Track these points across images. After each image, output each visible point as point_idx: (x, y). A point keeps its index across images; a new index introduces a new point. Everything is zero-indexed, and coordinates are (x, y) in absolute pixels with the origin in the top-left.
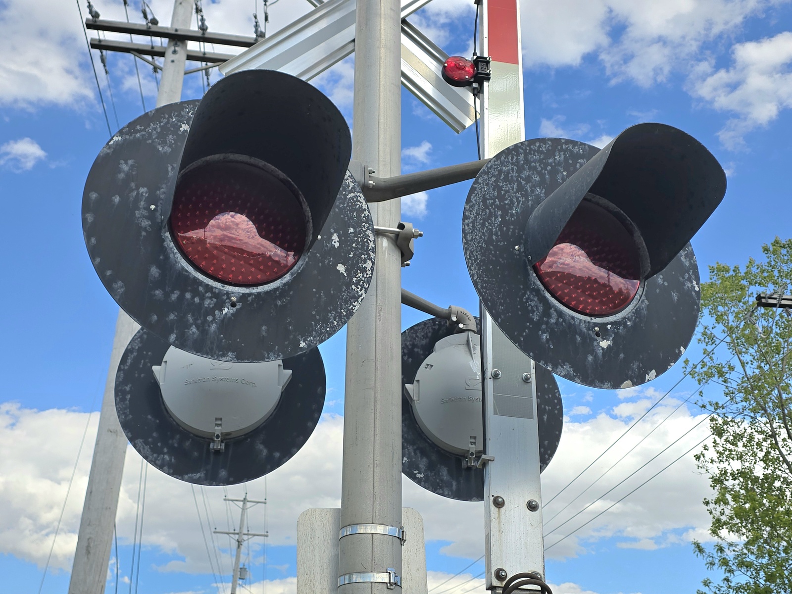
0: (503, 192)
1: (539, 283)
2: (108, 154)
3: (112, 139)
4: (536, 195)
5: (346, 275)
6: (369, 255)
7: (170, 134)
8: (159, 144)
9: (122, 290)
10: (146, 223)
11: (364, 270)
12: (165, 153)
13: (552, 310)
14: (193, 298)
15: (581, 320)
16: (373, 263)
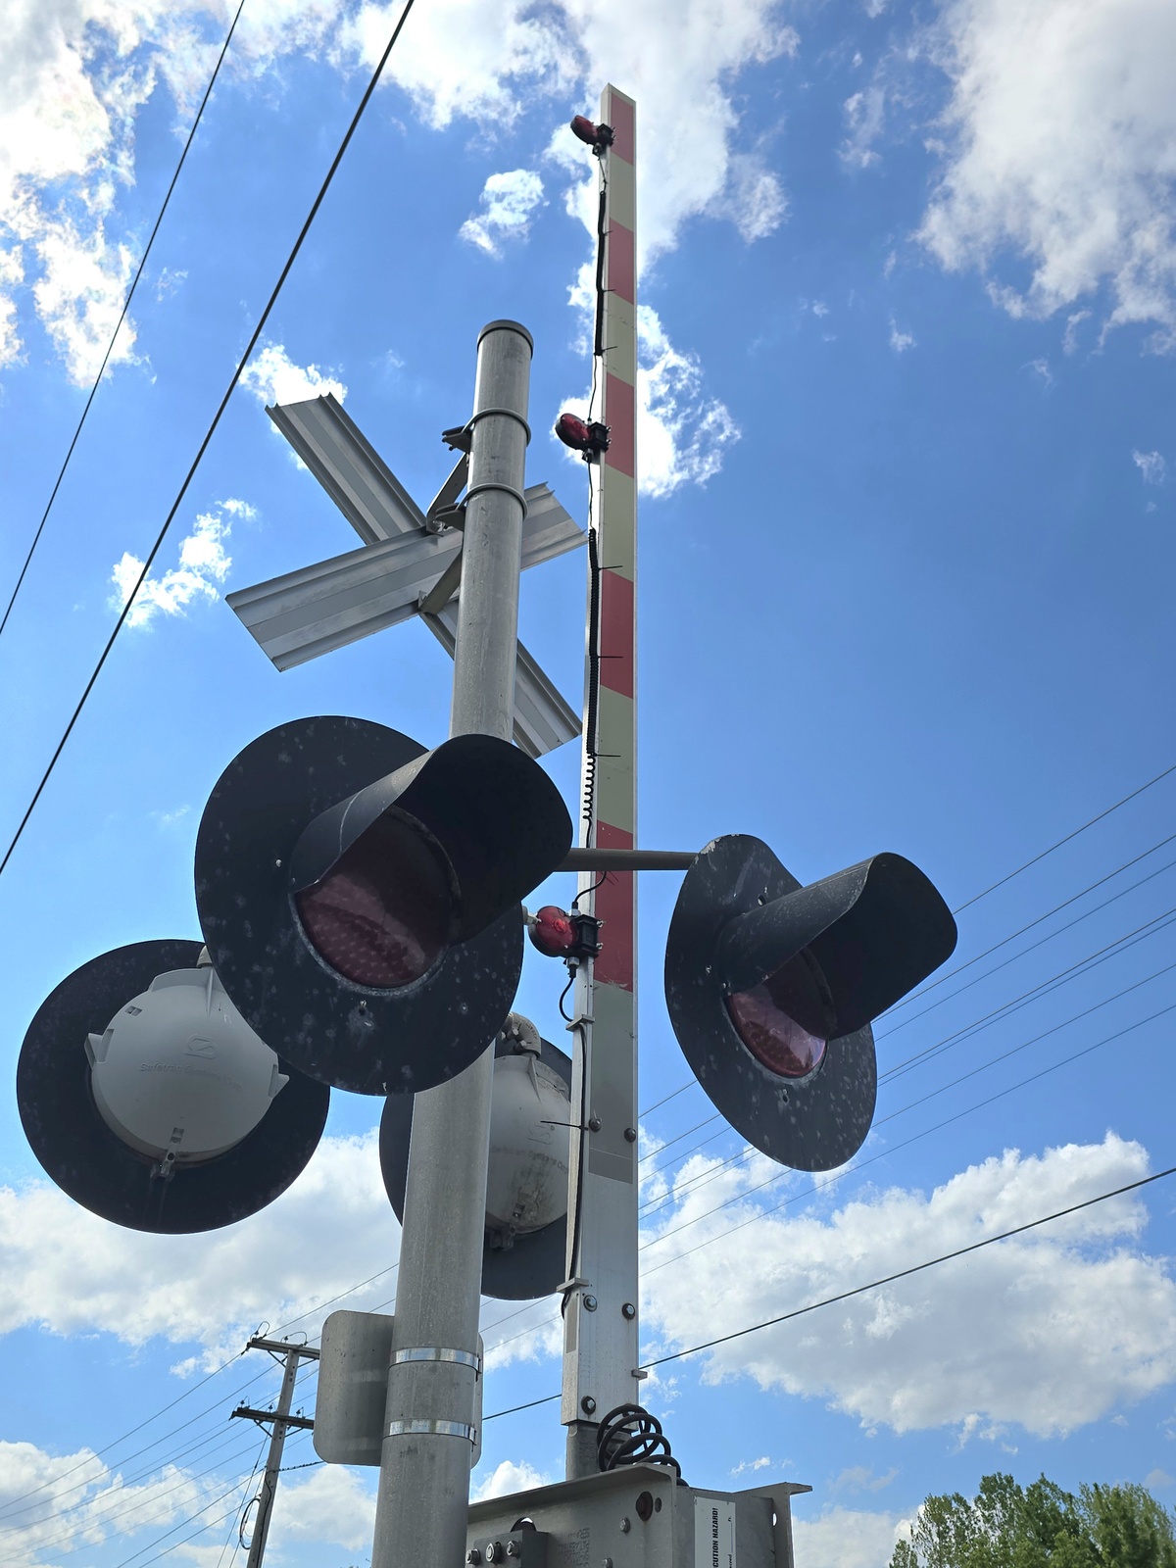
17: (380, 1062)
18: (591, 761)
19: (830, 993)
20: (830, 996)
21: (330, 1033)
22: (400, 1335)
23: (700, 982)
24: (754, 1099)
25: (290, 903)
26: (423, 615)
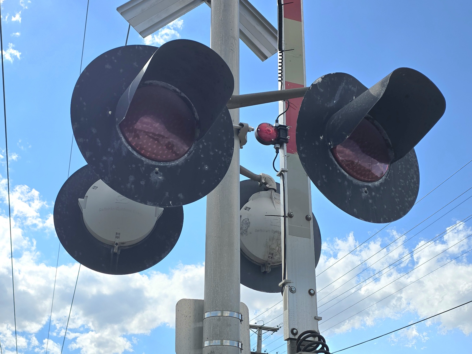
17: (168, 193)
18: (281, 54)
19: (390, 141)
20: (391, 143)
21: (143, 183)
22: (206, 307)
23: (317, 143)
24: (348, 193)
25: (118, 129)
26: (206, 2)
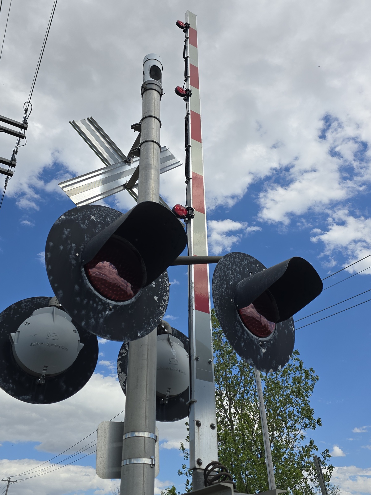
0: (226, 274)
1: (240, 318)
2: (59, 224)
3: (61, 217)
4: (238, 277)
5: (157, 301)
6: (167, 293)
7: (86, 220)
8: (82, 224)
9: (62, 295)
10: (74, 262)
11: (165, 300)
12: (84, 228)
13: (245, 332)
14: (93, 304)
15: (255, 338)
16: (168, 297)
